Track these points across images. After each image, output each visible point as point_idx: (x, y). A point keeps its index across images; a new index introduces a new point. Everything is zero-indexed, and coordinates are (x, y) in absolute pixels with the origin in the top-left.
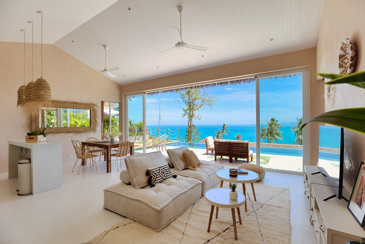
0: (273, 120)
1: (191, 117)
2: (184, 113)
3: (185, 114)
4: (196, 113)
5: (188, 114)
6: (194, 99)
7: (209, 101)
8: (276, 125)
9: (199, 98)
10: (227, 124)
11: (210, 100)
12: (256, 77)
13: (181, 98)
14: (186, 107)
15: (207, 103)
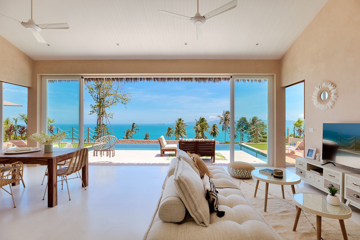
0: (180, 120)
1: (101, 114)
2: (92, 110)
3: (94, 111)
4: (107, 110)
5: (97, 111)
6: (106, 95)
7: (122, 98)
8: (182, 124)
9: (112, 94)
10: (137, 123)
11: (124, 97)
12: (231, 77)
13: (89, 92)
14: (95, 103)
15: (120, 100)
